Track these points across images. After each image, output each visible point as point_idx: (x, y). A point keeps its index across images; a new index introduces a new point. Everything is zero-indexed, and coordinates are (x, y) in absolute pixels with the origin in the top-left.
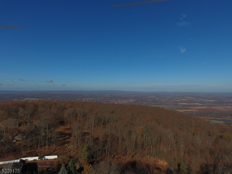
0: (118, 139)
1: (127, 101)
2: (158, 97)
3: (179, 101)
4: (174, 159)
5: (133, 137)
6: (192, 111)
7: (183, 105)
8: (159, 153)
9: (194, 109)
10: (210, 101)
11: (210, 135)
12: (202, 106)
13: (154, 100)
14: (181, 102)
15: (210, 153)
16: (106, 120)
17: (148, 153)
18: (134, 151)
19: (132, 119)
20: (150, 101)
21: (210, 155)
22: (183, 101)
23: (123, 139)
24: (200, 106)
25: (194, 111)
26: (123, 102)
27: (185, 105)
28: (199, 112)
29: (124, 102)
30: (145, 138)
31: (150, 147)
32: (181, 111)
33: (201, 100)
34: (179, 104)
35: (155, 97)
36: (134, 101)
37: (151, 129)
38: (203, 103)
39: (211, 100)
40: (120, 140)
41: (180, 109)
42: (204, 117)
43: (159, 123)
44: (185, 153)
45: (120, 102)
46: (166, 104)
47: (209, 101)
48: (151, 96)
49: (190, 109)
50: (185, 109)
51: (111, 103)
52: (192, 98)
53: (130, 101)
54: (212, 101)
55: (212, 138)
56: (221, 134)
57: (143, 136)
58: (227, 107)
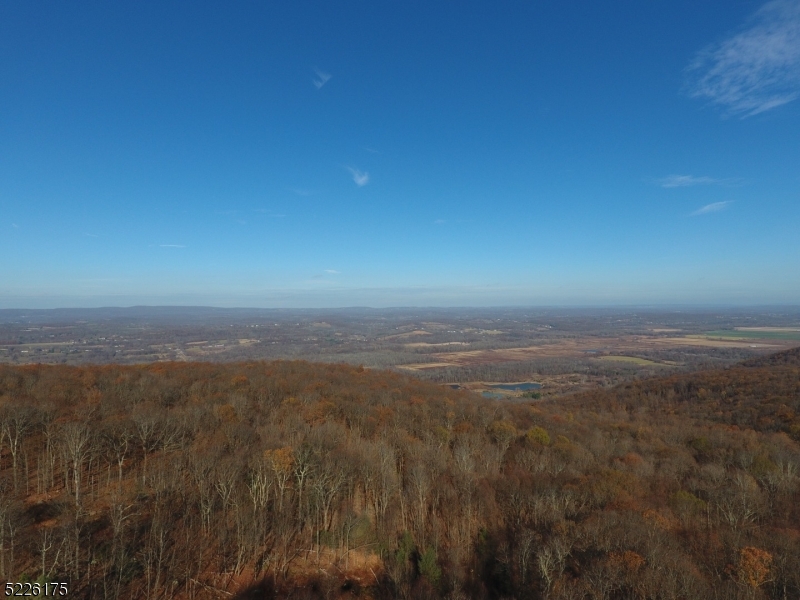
0: (197, 507)
1: (229, 348)
2: (340, 326)
3: (406, 336)
4: (399, 538)
5: (260, 489)
6: (444, 367)
7: (417, 351)
9: (449, 361)
10: (489, 332)
11: (494, 441)
12: (470, 350)
13: (329, 339)
14: (414, 339)
15: (497, 495)
16: (143, 438)
17: (314, 538)
18: (261, 539)
19: (252, 421)
20: (315, 342)
21: (498, 501)
22: (416, 335)
23: (218, 506)
24: (466, 350)
25: (450, 367)
26: (211, 349)
27: (424, 348)
28: (462, 368)
29: (218, 349)
30: (304, 485)
31: (321, 513)
32: (412, 368)
33: (467, 330)
34: (407, 345)
35: (329, 326)
36: (256, 345)
37: (323, 448)
38: (472, 341)
39: (493, 329)
40: (206, 510)
41: (409, 363)
42: (475, 383)
43: (347, 421)
44: (431, 510)
45: (199, 350)
46: (368, 350)
47: (486, 335)
48: (317, 325)
49: (437, 361)
50: (423, 362)
52: (443, 327)
53: (238, 343)
54: (495, 332)
55: (501, 448)
56: (522, 433)
57: (293, 479)
58: (531, 349)
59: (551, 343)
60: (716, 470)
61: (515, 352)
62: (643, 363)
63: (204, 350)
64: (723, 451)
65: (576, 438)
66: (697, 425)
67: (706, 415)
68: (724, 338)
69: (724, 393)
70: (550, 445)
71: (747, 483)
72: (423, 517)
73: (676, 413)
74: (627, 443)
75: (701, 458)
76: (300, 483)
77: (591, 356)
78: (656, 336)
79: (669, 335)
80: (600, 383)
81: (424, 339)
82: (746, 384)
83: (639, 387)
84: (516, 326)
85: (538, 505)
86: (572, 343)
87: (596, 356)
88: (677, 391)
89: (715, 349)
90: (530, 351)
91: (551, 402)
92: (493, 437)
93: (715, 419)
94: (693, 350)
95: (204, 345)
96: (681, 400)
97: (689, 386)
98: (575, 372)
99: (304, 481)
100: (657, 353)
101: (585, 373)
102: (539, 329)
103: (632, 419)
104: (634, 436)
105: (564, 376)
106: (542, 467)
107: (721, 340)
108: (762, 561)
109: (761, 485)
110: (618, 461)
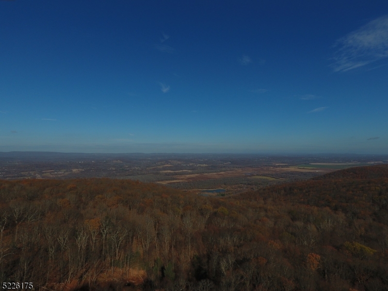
0: (46, 251)
1: (66, 173)
2: (127, 162)
3: (161, 167)
4: (155, 261)
5: (82, 241)
6: (179, 182)
7: (166, 174)
8: (130, 258)
9: (182, 179)
10: (202, 165)
11: (202, 214)
12: (192, 174)
13: (121, 168)
14: (165, 169)
15: (203, 238)
17: (111, 264)
18: (82, 266)
19: (78, 207)
20: (114, 170)
21: (203, 241)
22: (166, 167)
23: (58, 249)
24: (190, 174)
25: (182, 182)
26: (56, 174)
27: (170, 173)
28: (188, 182)
29: (60, 174)
30: (106, 237)
31: (115, 251)
32: (164, 183)
33: (191, 164)
34: (161, 172)
35: (122, 162)
36: (81, 172)
37: (117, 219)
38: (193, 169)
40: (52, 251)
41: (162, 180)
42: (194, 190)
43: (130, 206)
44: (171, 247)
45: (49, 175)
46: (141, 174)
47: (200, 166)
48: (115, 161)
49: (176, 179)
50: (169, 180)
51: (26, 178)
52: (180, 163)
53: (72, 171)
54: (204, 165)
55: (205, 217)
56: (215, 210)
57: (100, 234)
58: (221, 173)
59: (231, 170)
60: (299, 224)
61: (213, 175)
62: (271, 179)
63: (52, 175)
64: (303, 215)
65: (240, 212)
66: (293, 205)
67: (297, 201)
69: (304, 191)
70: (228, 215)
71: (312, 228)
72: (167, 251)
73: (284, 200)
74: (263, 214)
75: (293, 219)
76: (104, 236)
77: (248, 176)
78: (277, 167)
79: (282, 166)
80: (252, 188)
81: (170, 168)
82: (313, 187)
83: (269, 189)
84: (214, 162)
85: (222, 241)
86: (240, 170)
87: (250, 176)
88: (285, 191)
89: (302, 173)
90: (220, 174)
91: (230, 197)
92: (202, 212)
93: (300, 203)
94: (292, 173)
95: (52, 172)
96: (286, 195)
97: (290, 189)
98: (241, 184)
99: (106, 235)
100: (277, 175)
101: (245, 184)
102: (225, 164)
103: (265, 204)
104: (266, 210)
105: (236, 186)
106: (224, 225)
107: (304, 169)
108: (316, 259)
109: (317, 229)
110: (258, 221)
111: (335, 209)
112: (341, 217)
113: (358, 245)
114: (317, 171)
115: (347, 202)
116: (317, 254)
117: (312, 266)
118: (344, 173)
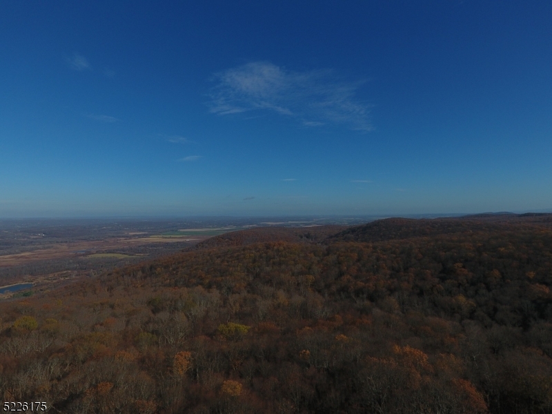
56: (8, 325)
58: (23, 254)
59: (44, 248)
60: (164, 316)
61: (5, 259)
62: (121, 256)
64: (169, 302)
65: (64, 318)
66: (155, 291)
67: (160, 283)
68: (172, 236)
69: (171, 269)
70: (38, 329)
71: (180, 318)
73: (142, 286)
74: (107, 312)
75: (155, 311)
77: (81, 255)
78: (130, 237)
79: (139, 236)
80: (88, 275)
82: (183, 262)
83: (117, 273)
84: (6, 235)
86: (65, 247)
87: (83, 255)
88: (143, 272)
89: (168, 244)
90: (22, 257)
91: (43, 296)
93: (165, 286)
94: (154, 245)
96: (145, 278)
97: (151, 268)
98: (67, 270)
100: (132, 249)
101: (75, 269)
102: (32, 237)
103: (111, 296)
104: (112, 307)
105: (56, 274)
106: (28, 348)
107: (170, 238)
108: (185, 358)
109: (188, 317)
110: (98, 326)
111: (209, 287)
112: (215, 295)
113: (232, 325)
114: (188, 240)
115: (222, 276)
116: (186, 351)
117: (180, 369)
118: (219, 240)
